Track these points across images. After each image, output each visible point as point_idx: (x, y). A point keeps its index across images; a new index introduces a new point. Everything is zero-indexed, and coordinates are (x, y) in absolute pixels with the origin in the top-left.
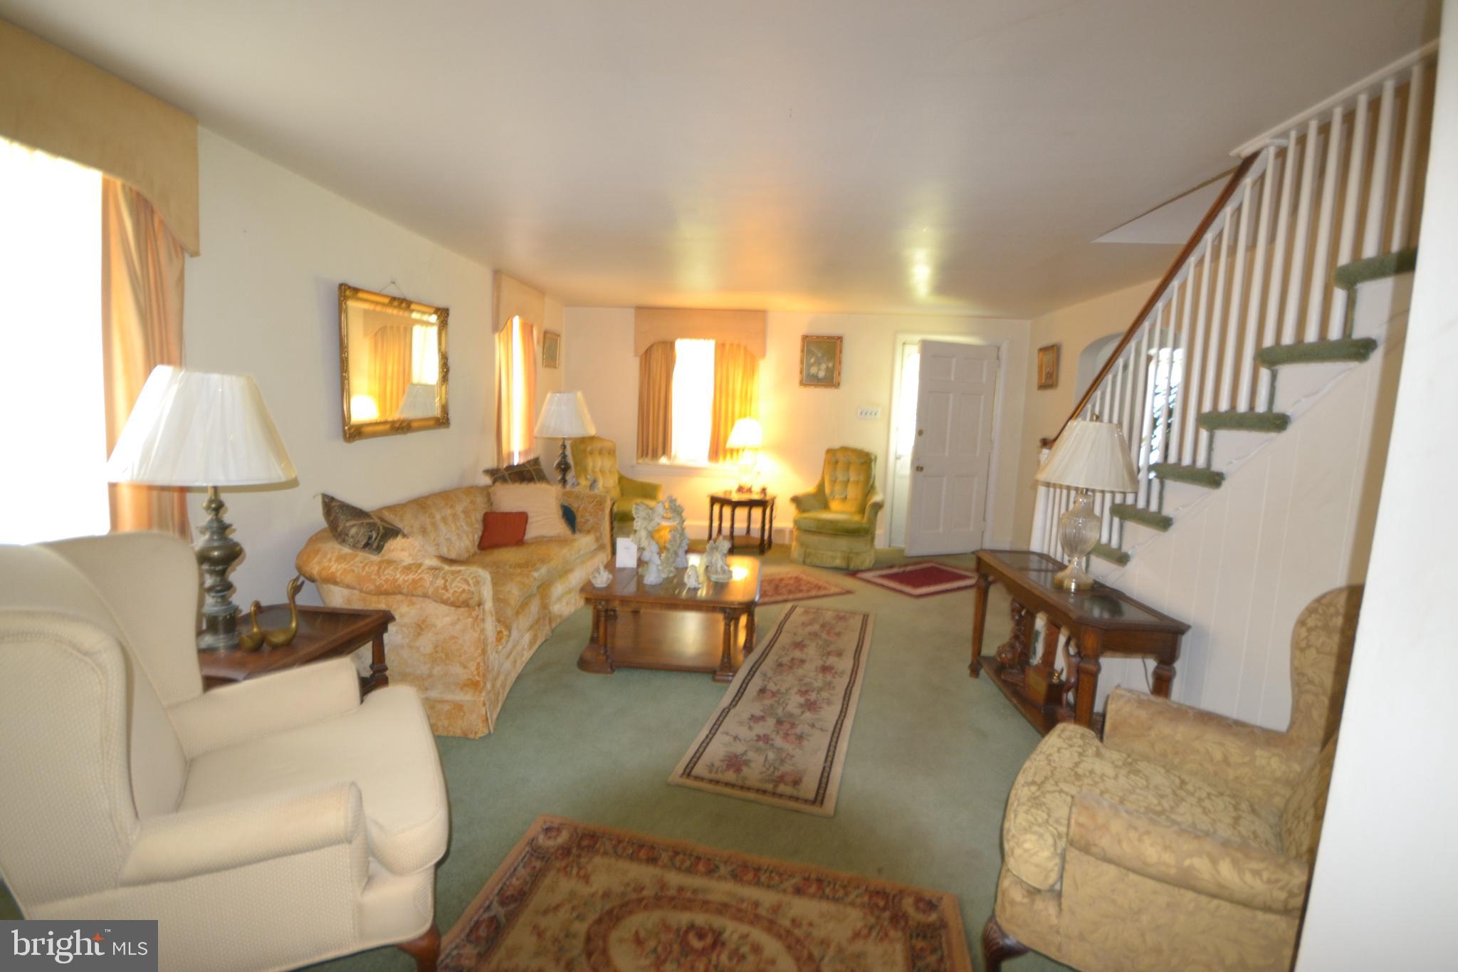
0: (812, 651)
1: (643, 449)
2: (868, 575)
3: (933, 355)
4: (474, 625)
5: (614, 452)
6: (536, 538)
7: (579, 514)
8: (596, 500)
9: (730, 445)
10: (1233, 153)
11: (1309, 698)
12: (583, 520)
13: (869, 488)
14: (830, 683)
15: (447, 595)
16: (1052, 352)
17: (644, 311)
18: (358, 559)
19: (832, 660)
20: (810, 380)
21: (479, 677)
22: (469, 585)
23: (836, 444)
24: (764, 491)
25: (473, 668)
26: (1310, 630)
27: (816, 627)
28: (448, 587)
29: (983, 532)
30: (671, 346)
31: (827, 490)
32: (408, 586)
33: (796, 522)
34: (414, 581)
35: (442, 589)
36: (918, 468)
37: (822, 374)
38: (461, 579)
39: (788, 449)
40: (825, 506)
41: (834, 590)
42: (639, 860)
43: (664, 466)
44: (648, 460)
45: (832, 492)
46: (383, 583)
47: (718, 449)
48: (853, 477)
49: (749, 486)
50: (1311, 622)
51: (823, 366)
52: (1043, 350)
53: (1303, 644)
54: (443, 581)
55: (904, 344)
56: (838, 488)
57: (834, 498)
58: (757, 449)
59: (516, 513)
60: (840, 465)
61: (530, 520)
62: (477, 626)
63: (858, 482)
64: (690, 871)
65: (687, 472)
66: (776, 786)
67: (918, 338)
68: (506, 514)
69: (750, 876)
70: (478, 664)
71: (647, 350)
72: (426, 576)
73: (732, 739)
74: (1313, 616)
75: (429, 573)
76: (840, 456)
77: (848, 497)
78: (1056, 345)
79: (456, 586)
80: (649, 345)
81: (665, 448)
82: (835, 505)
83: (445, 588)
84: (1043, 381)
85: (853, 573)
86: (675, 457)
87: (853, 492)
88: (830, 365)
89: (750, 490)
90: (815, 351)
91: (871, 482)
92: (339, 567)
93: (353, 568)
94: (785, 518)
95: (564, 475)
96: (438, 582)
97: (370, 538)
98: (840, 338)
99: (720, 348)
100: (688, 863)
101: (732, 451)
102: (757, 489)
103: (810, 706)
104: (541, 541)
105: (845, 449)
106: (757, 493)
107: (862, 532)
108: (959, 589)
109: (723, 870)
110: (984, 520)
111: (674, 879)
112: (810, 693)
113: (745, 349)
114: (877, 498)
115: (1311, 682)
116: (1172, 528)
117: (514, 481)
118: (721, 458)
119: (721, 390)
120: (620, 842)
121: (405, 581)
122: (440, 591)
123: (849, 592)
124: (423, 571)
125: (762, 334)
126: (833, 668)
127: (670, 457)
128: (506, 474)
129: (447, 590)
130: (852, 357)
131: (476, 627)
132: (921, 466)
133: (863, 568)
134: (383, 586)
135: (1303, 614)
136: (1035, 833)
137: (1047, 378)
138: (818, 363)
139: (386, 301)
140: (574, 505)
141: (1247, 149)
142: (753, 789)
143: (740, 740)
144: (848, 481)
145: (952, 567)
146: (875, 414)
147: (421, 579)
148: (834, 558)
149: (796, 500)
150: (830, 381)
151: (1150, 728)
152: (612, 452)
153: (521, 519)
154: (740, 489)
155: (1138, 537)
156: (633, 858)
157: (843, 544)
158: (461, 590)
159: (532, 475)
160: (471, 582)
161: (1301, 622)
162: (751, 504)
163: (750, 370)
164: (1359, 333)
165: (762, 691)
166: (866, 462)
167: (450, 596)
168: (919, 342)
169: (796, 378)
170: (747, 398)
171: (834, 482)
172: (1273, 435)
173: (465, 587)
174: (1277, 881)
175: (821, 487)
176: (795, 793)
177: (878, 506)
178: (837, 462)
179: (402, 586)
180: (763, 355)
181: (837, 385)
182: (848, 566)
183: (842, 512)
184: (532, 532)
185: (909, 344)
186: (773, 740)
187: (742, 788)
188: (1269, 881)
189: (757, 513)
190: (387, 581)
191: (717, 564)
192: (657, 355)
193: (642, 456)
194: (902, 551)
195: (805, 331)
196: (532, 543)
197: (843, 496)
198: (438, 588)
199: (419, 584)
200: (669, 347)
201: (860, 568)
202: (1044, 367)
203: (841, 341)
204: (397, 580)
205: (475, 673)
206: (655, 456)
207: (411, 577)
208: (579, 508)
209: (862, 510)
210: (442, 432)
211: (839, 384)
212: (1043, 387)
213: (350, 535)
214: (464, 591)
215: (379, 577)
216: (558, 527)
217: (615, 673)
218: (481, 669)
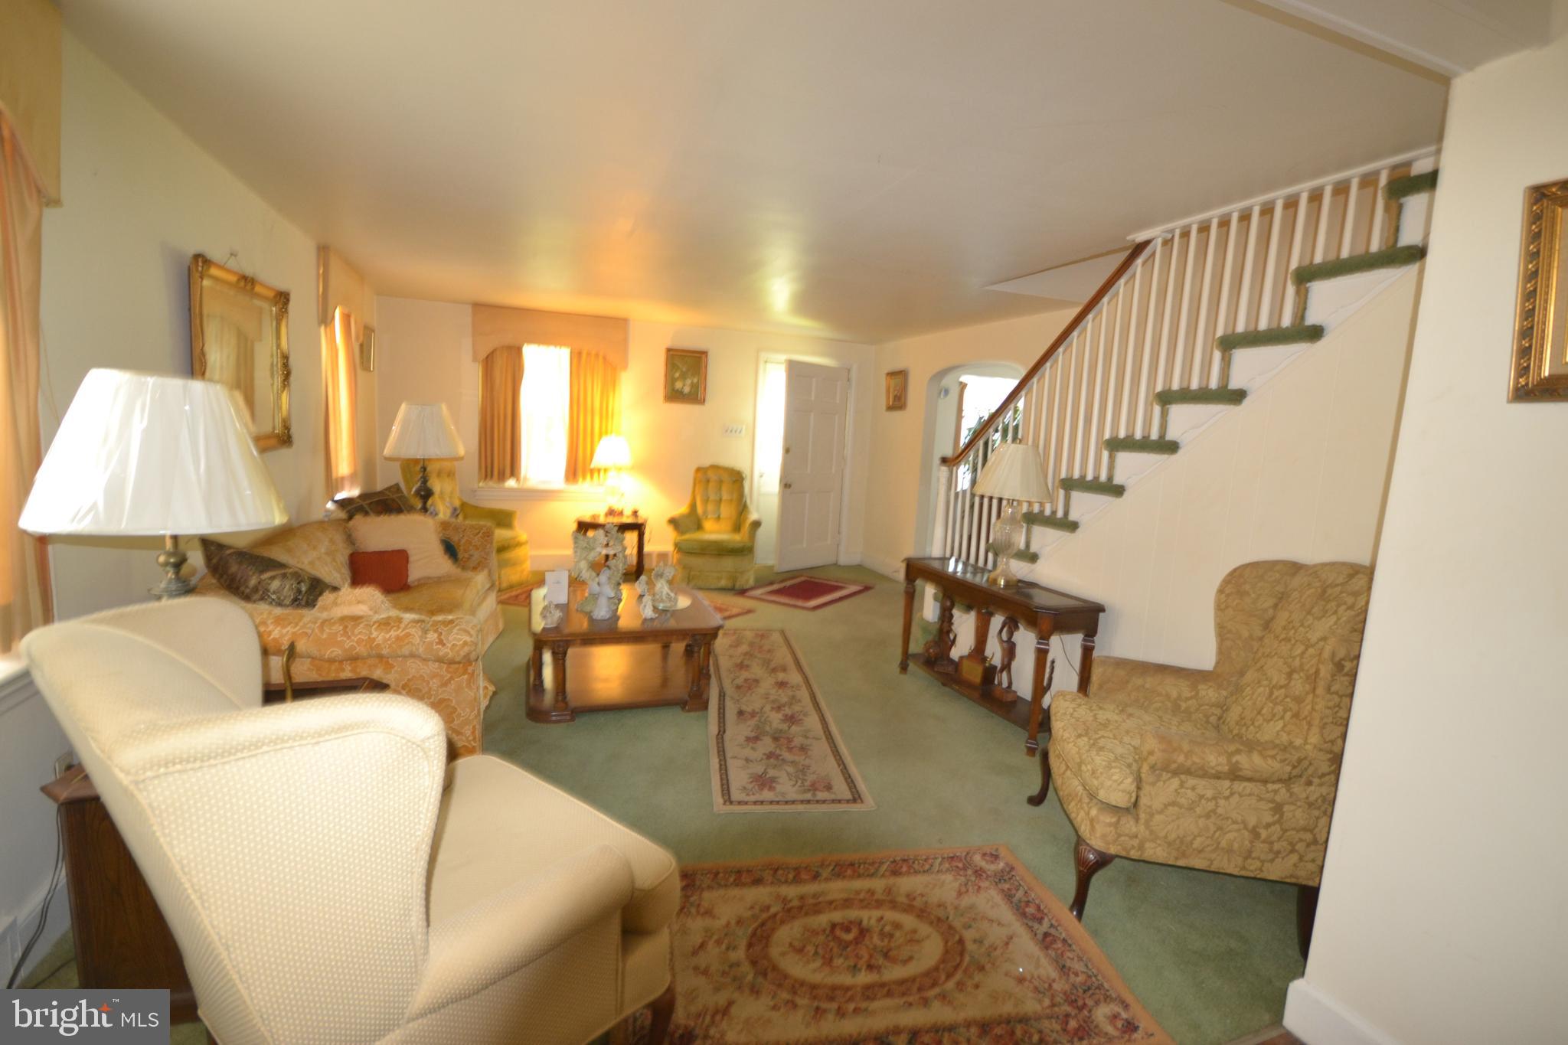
0: (757, 670)
1: (486, 471)
2: (758, 592)
3: (797, 373)
4: (470, 683)
5: (454, 474)
6: (419, 580)
7: (461, 548)
8: (482, 531)
9: (594, 464)
10: (1130, 238)
11: (1228, 643)
12: (466, 555)
13: (742, 508)
14: (793, 697)
15: (443, 651)
16: (899, 377)
17: (483, 310)
18: (306, 620)
19: (781, 676)
20: (674, 395)
21: (475, 742)
22: (471, 636)
23: (706, 462)
24: (635, 513)
25: (468, 733)
26: (1228, 595)
27: (744, 648)
28: (445, 641)
29: (838, 545)
30: (518, 351)
31: (700, 510)
32: (390, 646)
33: (676, 545)
34: (398, 638)
35: (437, 643)
36: (786, 485)
37: (687, 390)
38: (459, 630)
39: (653, 468)
40: (699, 527)
41: (735, 611)
42: (744, 885)
43: (512, 490)
44: (491, 484)
45: (705, 512)
46: (355, 644)
47: (577, 468)
48: (725, 496)
49: (620, 509)
50: (1228, 591)
51: (688, 382)
52: (891, 374)
53: (1223, 606)
54: (436, 635)
55: (766, 362)
56: (710, 507)
57: (707, 517)
58: (620, 469)
59: (393, 551)
60: (711, 485)
61: (411, 559)
62: (474, 683)
63: (731, 500)
64: (797, 880)
65: (542, 496)
66: (814, 795)
67: (783, 357)
68: (380, 554)
69: (849, 872)
70: (474, 727)
71: (487, 357)
72: (412, 631)
73: (744, 762)
74: (1229, 586)
75: (415, 626)
76: (711, 474)
77: (721, 516)
78: (904, 371)
79: (455, 639)
80: (491, 350)
81: (513, 468)
82: (708, 525)
83: (441, 642)
84: (891, 403)
85: (742, 592)
86: (525, 479)
87: (727, 511)
88: (695, 380)
89: (621, 514)
90: (680, 366)
91: (744, 500)
92: (285, 631)
93: (305, 630)
94: (660, 541)
95: (425, 503)
96: (429, 636)
97: (299, 591)
98: (705, 353)
99: (576, 357)
100: (791, 876)
101: (592, 472)
102: (628, 512)
103: (791, 719)
104: (424, 583)
105: (715, 467)
106: (628, 517)
107: (744, 551)
108: (841, 599)
109: (825, 873)
110: (839, 533)
111: (791, 892)
112: (783, 708)
113: (605, 358)
114: (754, 516)
115: (1230, 631)
116: (1079, 530)
117: (379, 513)
118: (580, 480)
119: (577, 404)
120: (717, 874)
121: (385, 640)
122: (435, 647)
123: (749, 611)
124: (406, 626)
125: (622, 346)
126: (787, 683)
127: (518, 480)
128: (365, 504)
129: (444, 645)
130: (717, 373)
131: (472, 684)
132: (789, 483)
133: (748, 587)
134: (355, 649)
135: (1221, 586)
136: (1115, 767)
137: (894, 401)
138: (683, 377)
139: (233, 279)
140: (455, 539)
141: (1141, 237)
142: (797, 801)
143: (751, 761)
144: (721, 500)
145: (826, 580)
146: (740, 432)
147: (408, 635)
148: (719, 579)
149: (673, 522)
150: (695, 396)
151: (1128, 682)
152: (451, 474)
153: (400, 558)
154: (611, 512)
155: (1044, 539)
156: (738, 883)
157: (729, 563)
158: (461, 642)
159: (400, 506)
160: (472, 632)
161: (1221, 591)
162: (624, 528)
163: (610, 383)
164: (1234, 384)
165: (741, 713)
166: (737, 480)
167: (449, 651)
168: (786, 360)
169: (660, 393)
170: (606, 414)
171: (706, 501)
172: (1165, 457)
173: (468, 639)
174: (1286, 760)
175: (693, 507)
176: (833, 797)
177: (757, 524)
178: (708, 481)
179: (383, 646)
180: (625, 367)
181: (702, 401)
182: (734, 586)
183: (718, 532)
184: (415, 573)
185: (772, 362)
186: (780, 755)
187: (787, 802)
188: (1282, 761)
189: (631, 538)
190: (359, 642)
191: (662, 592)
192: (500, 363)
193: (486, 476)
194: (772, 567)
195: (669, 344)
196: (417, 587)
197: (716, 516)
198: (431, 643)
199: (406, 641)
200: (515, 353)
201: (745, 587)
202: (891, 390)
203: (707, 356)
204: (374, 639)
205: (471, 738)
206: (502, 478)
207: (393, 633)
208: (459, 541)
209: (737, 528)
210: (284, 452)
211: (704, 400)
212: (890, 408)
213: (272, 591)
214: (465, 643)
215: (349, 638)
216: (444, 565)
217: (577, 720)
218: (477, 732)
